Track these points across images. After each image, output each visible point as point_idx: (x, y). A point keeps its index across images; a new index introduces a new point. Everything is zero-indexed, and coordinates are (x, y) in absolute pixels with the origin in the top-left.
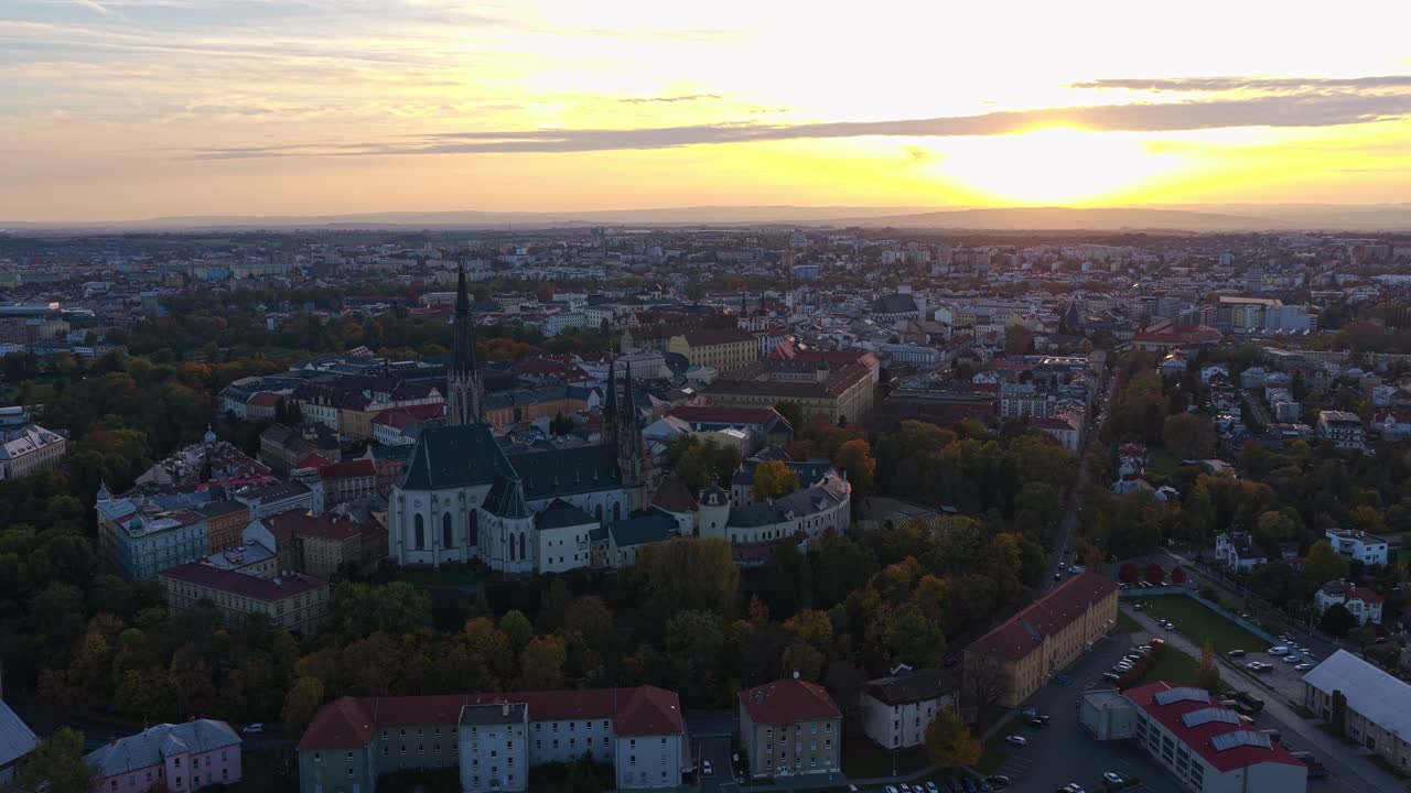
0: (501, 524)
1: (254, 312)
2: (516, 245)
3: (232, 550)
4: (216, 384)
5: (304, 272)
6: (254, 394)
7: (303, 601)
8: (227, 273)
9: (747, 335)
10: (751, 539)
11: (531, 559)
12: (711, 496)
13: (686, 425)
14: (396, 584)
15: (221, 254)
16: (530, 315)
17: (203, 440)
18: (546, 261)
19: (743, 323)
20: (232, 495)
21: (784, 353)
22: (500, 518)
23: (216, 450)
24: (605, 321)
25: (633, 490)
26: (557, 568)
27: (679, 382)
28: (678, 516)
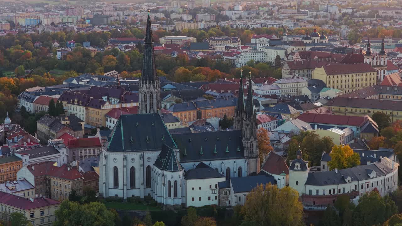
0: (163, 175)
1: (51, 47)
2: (236, 4)
3: (10, 183)
4: (17, 91)
5: (88, 21)
6: (38, 97)
7: (46, 212)
8: (38, 21)
9: (369, 68)
10: (321, 193)
11: (181, 197)
12: (296, 164)
13: (307, 126)
14: (94, 203)
15: (36, 9)
16: (230, 52)
17: (4, 123)
18: (254, 15)
19: (367, 60)
20: (13, 152)
21: (392, 81)
22: (162, 171)
23: (10, 129)
24: (278, 57)
25: (251, 160)
26: (197, 204)
27: (315, 99)
28: (276, 177)
